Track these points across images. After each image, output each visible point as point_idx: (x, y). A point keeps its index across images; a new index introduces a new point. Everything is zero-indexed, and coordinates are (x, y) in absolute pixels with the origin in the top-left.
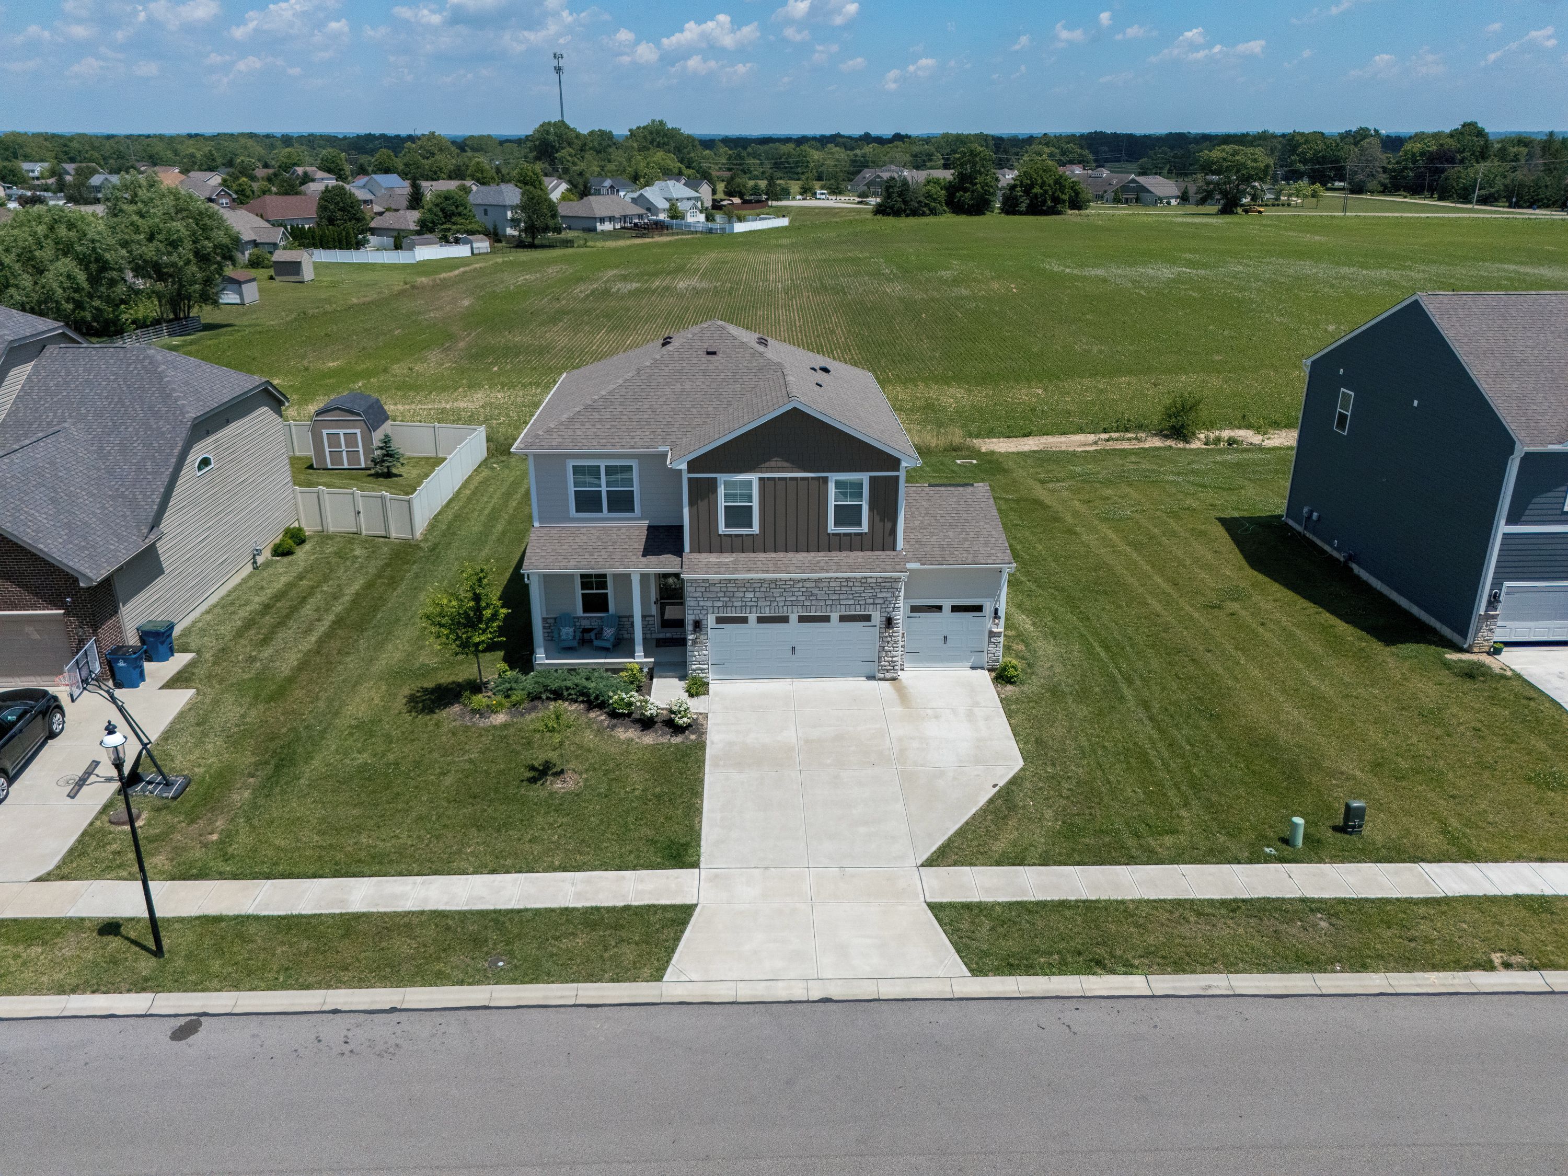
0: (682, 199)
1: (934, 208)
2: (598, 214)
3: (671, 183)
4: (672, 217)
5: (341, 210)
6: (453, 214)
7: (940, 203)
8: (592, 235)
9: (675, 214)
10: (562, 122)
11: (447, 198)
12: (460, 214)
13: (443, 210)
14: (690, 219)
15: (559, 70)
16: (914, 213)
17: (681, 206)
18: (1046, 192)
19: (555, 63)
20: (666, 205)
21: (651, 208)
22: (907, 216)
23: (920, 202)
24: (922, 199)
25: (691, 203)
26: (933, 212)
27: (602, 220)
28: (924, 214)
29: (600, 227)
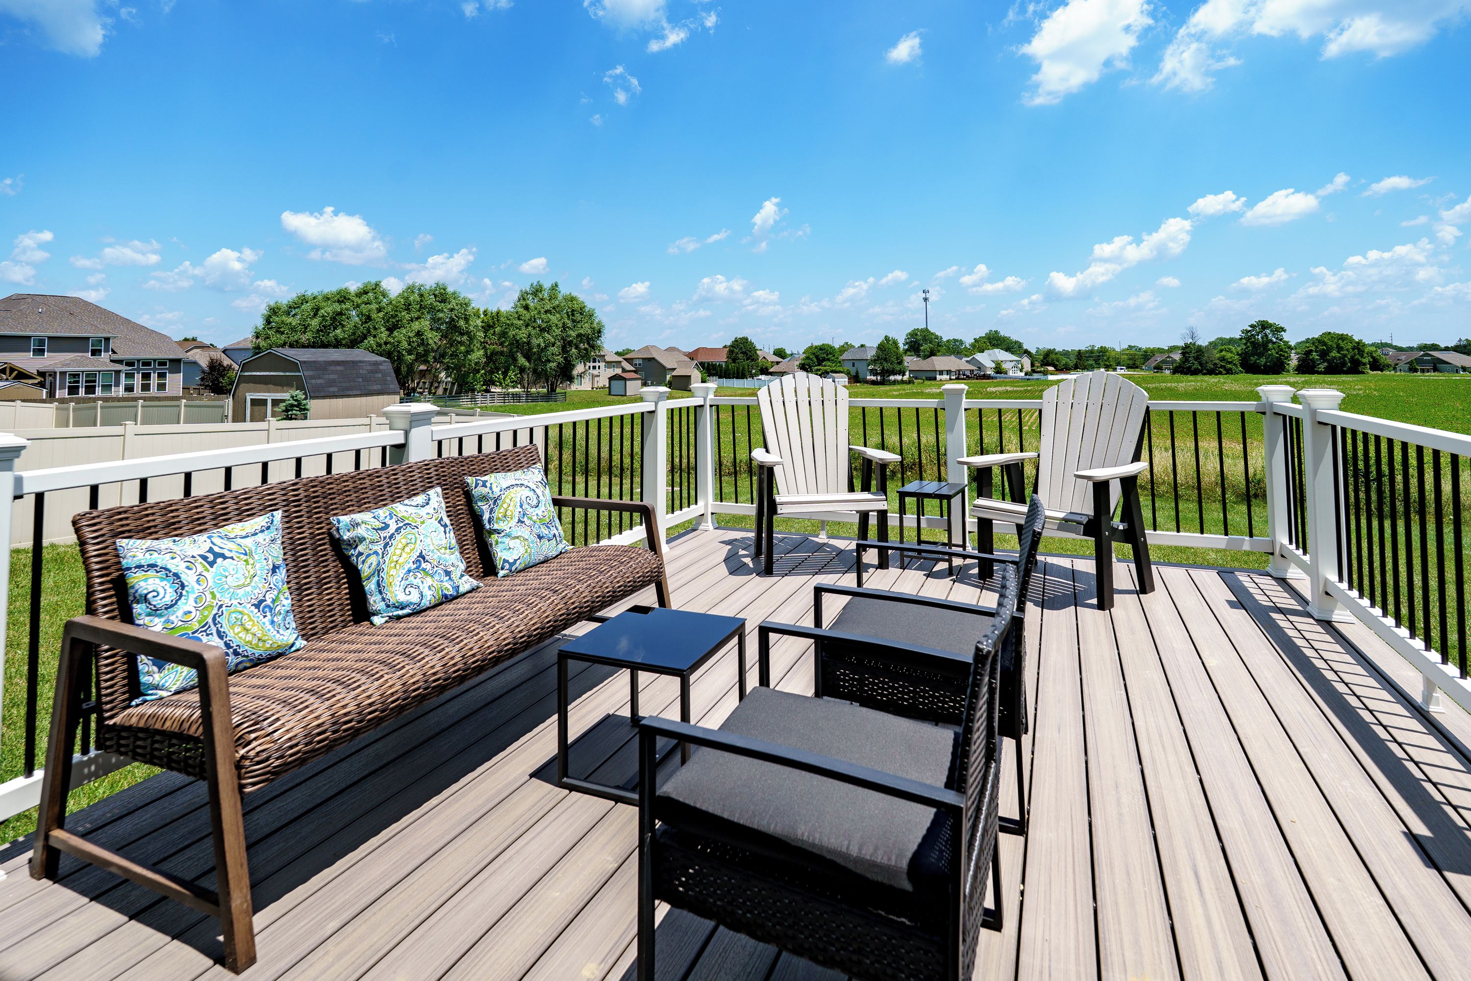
0: (1006, 361)
1: (1230, 369)
2: (938, 368)
3: (997, 351)
4: (997, 372)
5: (742, 353)
6: (824, 360)
7: (1235, 365)
8: (933, 382)
9: (999, 370)
10: (927, 329)
11: (821, 349)
12: (828, 360)
13: (817, 357)
14: (1011, 374)
15: (926, 299)
16: (1211, 372)
17: (1005, 366)
18: (1345, 356)
19: (924, 296)
20: (993, 365)
21: (980, 366)
22: (1204, 374)
23: (1215, 364)
24: (1217, 361)
25: (1013, 364)
26: (1229, 372)
27: (941, 373)
28: (1220, 373)
29: (939, 377)
